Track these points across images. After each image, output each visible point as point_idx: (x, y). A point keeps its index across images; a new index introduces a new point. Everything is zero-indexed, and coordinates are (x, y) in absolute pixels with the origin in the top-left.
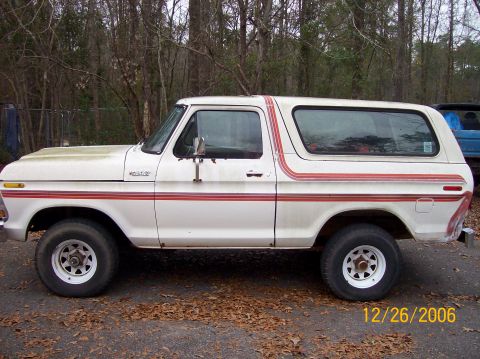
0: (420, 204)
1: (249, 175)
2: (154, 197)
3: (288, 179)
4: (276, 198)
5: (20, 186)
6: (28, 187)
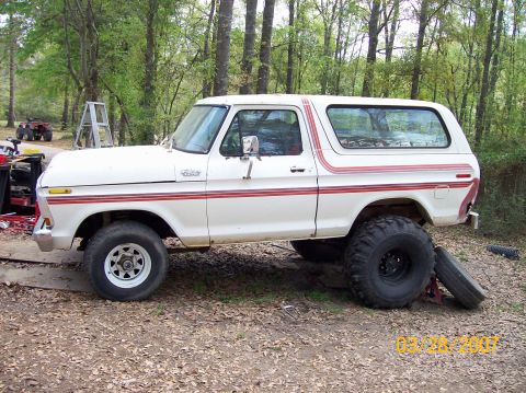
0: (438, 191)
1: (293, 171)
2: (206, 195)
3: (328, 173)
4: (318, 191)
5: (67, 192)
6: (75, 193)
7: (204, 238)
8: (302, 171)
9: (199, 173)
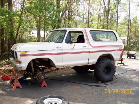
1: (83, 47)
4: (89, 52)
5: (26, 53)
6: (28, 53)
7: (62, 65)
8: (85, 47)
9: (61, 48)
